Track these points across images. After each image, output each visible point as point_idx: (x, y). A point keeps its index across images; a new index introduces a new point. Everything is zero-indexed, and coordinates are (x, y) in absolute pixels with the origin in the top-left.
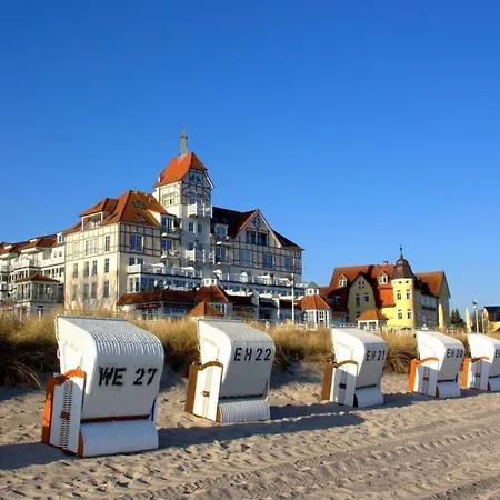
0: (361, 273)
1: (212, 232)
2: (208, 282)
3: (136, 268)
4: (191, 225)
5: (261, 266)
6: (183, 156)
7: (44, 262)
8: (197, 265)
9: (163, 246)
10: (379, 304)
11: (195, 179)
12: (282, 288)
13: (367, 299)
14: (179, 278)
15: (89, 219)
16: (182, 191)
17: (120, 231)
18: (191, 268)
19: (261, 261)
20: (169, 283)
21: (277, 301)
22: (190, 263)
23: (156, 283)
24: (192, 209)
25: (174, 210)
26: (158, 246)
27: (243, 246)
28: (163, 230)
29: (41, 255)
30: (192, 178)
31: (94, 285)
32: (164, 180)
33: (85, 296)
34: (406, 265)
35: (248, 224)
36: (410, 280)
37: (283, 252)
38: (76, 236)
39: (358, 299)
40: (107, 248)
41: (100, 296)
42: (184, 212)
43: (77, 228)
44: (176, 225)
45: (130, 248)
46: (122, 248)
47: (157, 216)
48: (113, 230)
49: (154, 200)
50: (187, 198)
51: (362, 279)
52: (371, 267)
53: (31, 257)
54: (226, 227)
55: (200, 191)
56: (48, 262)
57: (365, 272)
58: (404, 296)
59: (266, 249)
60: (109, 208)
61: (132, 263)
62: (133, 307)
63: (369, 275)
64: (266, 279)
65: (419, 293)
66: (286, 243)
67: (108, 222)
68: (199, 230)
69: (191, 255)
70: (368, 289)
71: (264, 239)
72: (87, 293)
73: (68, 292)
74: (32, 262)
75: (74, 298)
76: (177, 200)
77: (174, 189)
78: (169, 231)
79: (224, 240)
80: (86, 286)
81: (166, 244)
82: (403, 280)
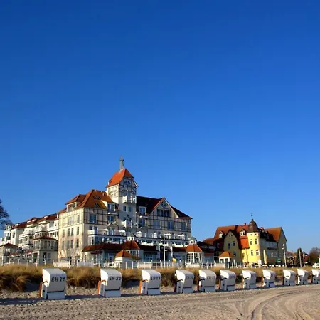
0: (230, 230)
1: (137, 211)
2: (130, 239)
3: (93, 232)
4: (125, 207)
5: (166, 229)
6: (121, 170)
7: (49, 228)
8: (128, 229)
9: (108, 219)
10: (241, 248)
11: (127, 183)
12: (178, 241)
13: (234, 244)
14: (117, 237)
15: (71, 206)
16: (119, 189)
17: (84, 212)
18: (124, 231)
19: (166, 226)
20: (111, 239)
21: (171, 248)
22: (124, 229)
23: (103, 240)
24: (125, 199)
25: (116, 200)
26: (106, 220)
27: (155, 218)
28: (108, 211)
29: (48, 225)
30: (125, 183)
31: (72, 241)
32: (111, 184)
33: (68, 247)
34: (255, 225)
35: (158, 205)
36: (257, 233)
37: (180, 220)
38: (64, 215)
39: (229, 245)
40: (78, 221)
41: (74, 247)
42: (120, 201)
43: (64, 211)
44: (116, 208)
45: (90, 221)
46: (85, 221)
47: (106, 204)
48: (81, 211)
49: (106, 195)
50: (122, 194)
51: (231, 233)
52: (237, 226)
53: (44, 226)
54: (145, 208)
55: (130, 189)
56: (52, 229)
57: (233, 229)
58: (254, 243)
59: (169, 219)
60: (80, 200)
61: (91, 229)
62: (90, 252)
63: (235, 231)
64: (169, 235)
65: (264, 241)
66: (181, 215)
67: (79, 207)
68: (130, 210)
69: (124, 223)
70: (235, 239)
71: (168, 213)
72: (69, 246)
73: (60, 244)
74: (44, 229)
75: (63, 248)
76: (117, 194)
77: (115, 188)
78: (112, 211)
79: (144, 215)
80: (68, 241)
81: (110, 218)
82: (253, 233)
